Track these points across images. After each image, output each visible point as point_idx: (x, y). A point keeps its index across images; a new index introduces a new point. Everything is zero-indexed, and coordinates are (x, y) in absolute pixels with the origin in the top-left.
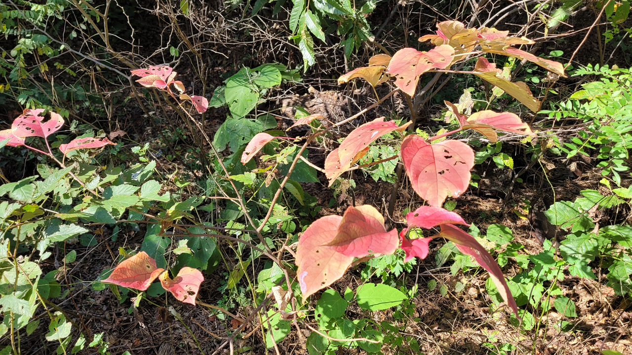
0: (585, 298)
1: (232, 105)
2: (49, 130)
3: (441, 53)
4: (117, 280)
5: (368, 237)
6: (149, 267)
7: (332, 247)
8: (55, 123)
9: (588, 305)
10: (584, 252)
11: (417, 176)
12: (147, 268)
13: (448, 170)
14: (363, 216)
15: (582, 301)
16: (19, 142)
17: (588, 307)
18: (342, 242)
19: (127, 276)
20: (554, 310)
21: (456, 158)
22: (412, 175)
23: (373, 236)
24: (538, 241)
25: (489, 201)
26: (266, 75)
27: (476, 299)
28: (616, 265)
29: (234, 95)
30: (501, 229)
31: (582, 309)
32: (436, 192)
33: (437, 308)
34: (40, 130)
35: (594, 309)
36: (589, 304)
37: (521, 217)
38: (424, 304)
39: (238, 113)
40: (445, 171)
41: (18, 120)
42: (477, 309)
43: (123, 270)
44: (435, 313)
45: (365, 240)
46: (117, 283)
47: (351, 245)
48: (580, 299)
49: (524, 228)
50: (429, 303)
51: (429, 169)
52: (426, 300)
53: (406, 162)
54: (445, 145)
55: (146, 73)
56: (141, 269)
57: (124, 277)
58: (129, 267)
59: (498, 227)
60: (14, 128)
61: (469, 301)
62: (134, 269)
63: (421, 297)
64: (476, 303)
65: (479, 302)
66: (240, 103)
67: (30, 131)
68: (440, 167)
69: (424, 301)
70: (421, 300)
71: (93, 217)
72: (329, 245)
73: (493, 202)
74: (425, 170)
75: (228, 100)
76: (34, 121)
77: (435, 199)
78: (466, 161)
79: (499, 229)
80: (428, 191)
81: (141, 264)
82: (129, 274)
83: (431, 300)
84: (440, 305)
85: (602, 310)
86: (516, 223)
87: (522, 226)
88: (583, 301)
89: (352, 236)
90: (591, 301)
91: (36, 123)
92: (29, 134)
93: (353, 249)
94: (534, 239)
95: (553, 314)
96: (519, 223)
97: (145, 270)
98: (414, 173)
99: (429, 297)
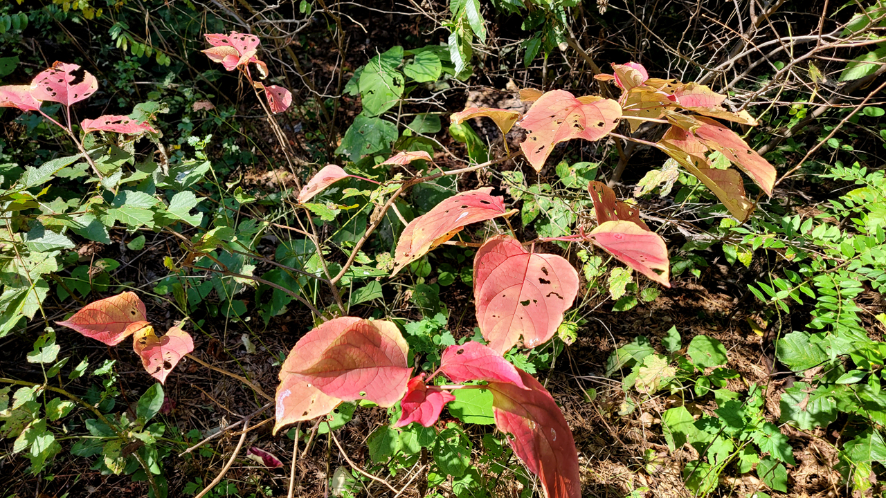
0: (809, 468)
1: (366, 96)
2: (76, 96)
3: (603, 112)
4: (80, 325)
5: (373, 370)
6: (133, 313)
7: (307, 377)
8: (86, 88)
9: (808, 480)
10: (815, 411)
11: (489, 300)
12: (131, 314)
13: (535, 301)
14: (379, 338)
15: (801, 472)
16: (33, 105)
17: (808, 483)
18: (326, 372)
19: (96, 321)
20: (754, 473)
21: (554, 287)
22: (481, 297)
23: (381, 370)
24: (768, 372)
25: (719, 297)
26: (421, 64)
27: (647, 428)
28: (858, 442)
29: (371, 83)
30: (713, 344)
31: (798, 484)
32: (506, 330)
33: (589, 427)
34: (65, 94)
35: (816, 488)
36: (810, 478)
37: (756, 332)
38: (572, 418)
39: (372, 109)
40: (532, 302)
41: (43, 74)
42: (645, 441)
43: (94, 313)
44: (583, 434)
45: (364, 374)
46: (78, 329)
47: (340, 378)
48: (801, 469)
49: (755, 347)
50: (580, 418)
51: (510, 292)
52: (577, 413)
53: (480, 276)
54: (548, 260)
55: (224, 41)
56: (121, 314)
57: (92, 321)
58: (104, 310)
59: (709, 340)
60: (35, 85)
61: (637, 430)
62: (110, 314)
63: (572, 408)
64: (648, 434)
65: (651, 434)
66: (376, 95)
67: (51, 93)
68: (527, 293)
69: (573, 414)
70: (570, 411)
71: (85, 230)
72: (305, 373)
73: (724, 299)
74: (504, 292)
75: (363, 87)
76: (61, 81)
77: (500, 342)
78: (565, 296)
79: (709, 343)
80: (496, 326)
81: (124, 308)
82: (99, 319)
83: (583, 414)
84: (594, 424)
85: (827, 492)
86: (745, 337)
87: (753, 344)
88: (804, 472)
89: (345, 365)
90: (815, 476)
91: (63, 84)
92: (49, 97)
93: (340, 384)
94: (764, 368)
95: (752, 479)
96: (750, 338)
97: (126, 316)
98: (485, 295)
99: (582, 410)
